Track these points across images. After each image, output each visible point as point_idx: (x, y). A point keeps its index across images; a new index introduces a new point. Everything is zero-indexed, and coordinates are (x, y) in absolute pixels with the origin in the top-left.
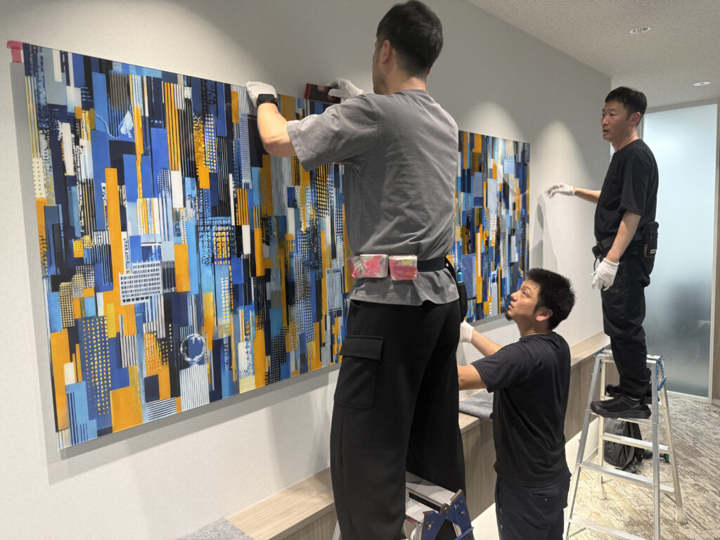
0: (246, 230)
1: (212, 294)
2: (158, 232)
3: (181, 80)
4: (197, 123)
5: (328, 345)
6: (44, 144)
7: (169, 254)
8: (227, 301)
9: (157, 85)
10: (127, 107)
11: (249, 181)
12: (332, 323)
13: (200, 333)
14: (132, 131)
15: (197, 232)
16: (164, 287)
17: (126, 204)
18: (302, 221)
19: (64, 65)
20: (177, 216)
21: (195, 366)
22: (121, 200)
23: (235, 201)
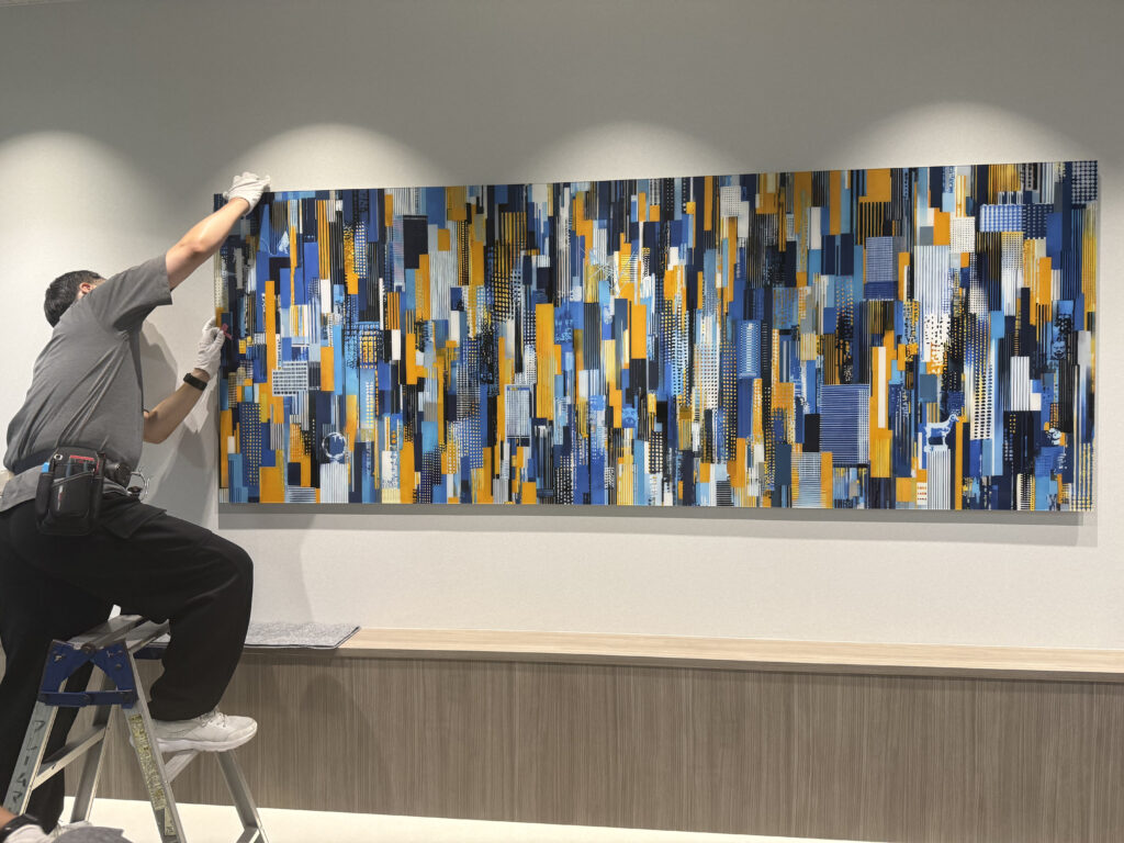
0: (396, 336)
1: (355, 397)
2: (307, 335)
3: (333, 195)
4: (347, 232)
5: (505, 477)
6: (224, 266)
7: (315, 356)
8: (372, 406)
9: (310, 204)
10: (285, 227)
11: (402, 284)
12: (513, 452)
13: (342, 431)
14: (288, 248)
15: (343, 336)
16: (310, 385)
17: (280, 310)
18: (471, 325)
20: (324, 320)
21: (336, 463)
22: (277, 308)
23: (385, 305)
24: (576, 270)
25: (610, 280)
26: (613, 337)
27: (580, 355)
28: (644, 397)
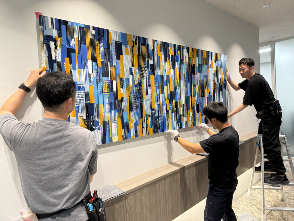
0: (114, 82)
1: (102, 105)
2: (83, 81)
3: (91, 28)
4: (97, 43)
5: (145, 127)
6: (45, 48)
7: (87, 89)
8: (108, 108)
9: (83, 29)
10: (73, 36)
11: (115, 65)
12: (147, 119)
13: (98, 119)
14: (74, 45)
15: (97, 82)
16: (86, 101)
17: (72, 70)
18: (135, 80)
19: (52, 22)
20: (90, 76)
21: (96, 130)
22: (71, 69)
23: (111, 71)
24: (159, 66)
25: (165, 69)
26: (166, 85)
27: (160, 90)
28: (172, 101)
